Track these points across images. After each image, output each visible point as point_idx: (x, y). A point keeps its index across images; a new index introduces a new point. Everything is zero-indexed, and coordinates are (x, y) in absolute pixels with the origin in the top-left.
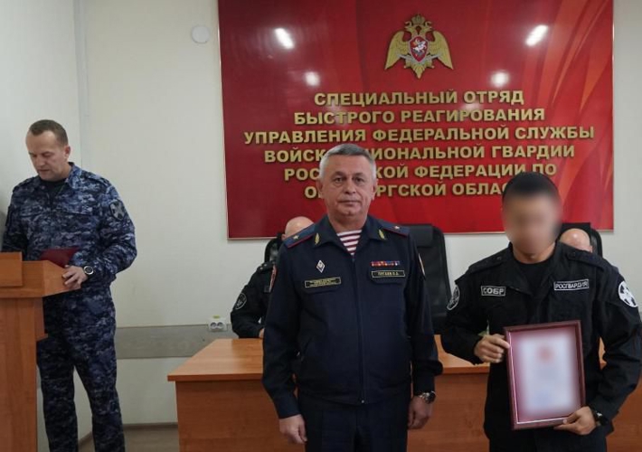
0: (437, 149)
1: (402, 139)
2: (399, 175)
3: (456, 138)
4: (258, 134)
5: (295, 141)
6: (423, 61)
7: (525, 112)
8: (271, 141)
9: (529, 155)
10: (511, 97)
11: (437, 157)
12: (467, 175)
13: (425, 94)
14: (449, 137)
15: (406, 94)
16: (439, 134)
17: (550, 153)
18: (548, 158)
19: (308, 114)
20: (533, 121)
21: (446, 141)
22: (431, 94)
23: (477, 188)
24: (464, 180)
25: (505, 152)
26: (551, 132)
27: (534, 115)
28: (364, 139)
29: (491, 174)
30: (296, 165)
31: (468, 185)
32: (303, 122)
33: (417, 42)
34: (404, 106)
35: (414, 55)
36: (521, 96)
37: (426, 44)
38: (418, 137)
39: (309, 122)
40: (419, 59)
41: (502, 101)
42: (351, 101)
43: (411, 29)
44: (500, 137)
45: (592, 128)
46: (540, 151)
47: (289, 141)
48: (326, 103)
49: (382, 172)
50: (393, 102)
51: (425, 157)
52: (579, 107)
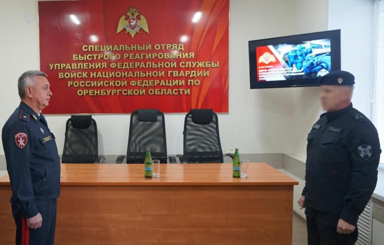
0: (141, 72)
1: (124, 67)
2: (123, 85)
3: (150, 67)
4: (56, 65)
5: (73, 68)
6: (134, 30)
7: (185, 54)
8: (62, 68)
9: (186, 75)
10: (178, 47)
11: (141, 76)
13: (136, 46)
14: (147, 67)
15: (126, 46)
16: (142, 65)
17: (197, 74)
18: (196, 77)
19: (80, 55)
20: (189, 59)
21: (145, 68)
22: (138, 45)
23: (160, 91)
24: (154, 87)
25: (174, 74)
26: (197, 64)
27: (189, 56)
28: (106, 67)
29: (167, 85)
30: (73, 79)
31: (156, 90)
32: (77, 59)
33: (132, 21)
34: (126, 52)
35: (130, 27)
36: (182, 47)
37: (136, 22)
38: (132, 66)
39: (80, 59)
40: (133, 29)
41: (173, 49)
42: (100, 49)
43: (129, 14)
44: (172, 66)
45: (218, 62)
46: (192, 73)
47: (70, 68)
48: (88, 50)
49: (114, 83)
50: (120, 49)
51: (135, 76)
52: (212, 52)
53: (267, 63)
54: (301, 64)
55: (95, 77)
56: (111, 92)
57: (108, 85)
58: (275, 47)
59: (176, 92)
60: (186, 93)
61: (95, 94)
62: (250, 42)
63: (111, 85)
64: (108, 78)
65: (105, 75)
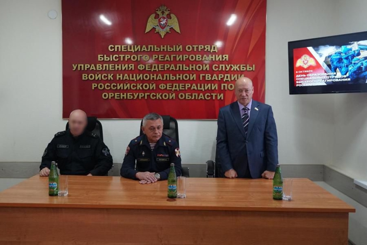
0: (171, 75)
1: (153, 69)
2: (151, 88)
3: (181, 69)
4: (79, 65)
5: (98, 69)
6: (165, 29)
7: (218, 56)
8: (86, 69)
9: (220, 79)
10: (211, 49)
11: (171, 79)
12: (186, 89)
13: (165, 46)
15: (155, 46)
16: (172, 67)
17: (231, 78)
18: (230, 81)
19: (105, 56)
20: (222, 61)
21: (176, 71)
22: (168, 46)
23: (192, 96)
24: (185, 91)
25: (207, 77)
26: (231, 67)
27: (223, 58)
28: (133, 69)
29: (199, 89)
30: (98, 81)
31: (187, 94)
32: (102, 59)
33: (162, 19)
34: (154, 52)
35: (160, 26)
36: (216, 48)
37: (167, 20)
38: (161, 68)
39: (105, 60)
40: (163, 28)
41: (206, 50)
42: (127, 49)
43: (159, 13)
44: (204, 69)
45: (254, 66)
46: (226, 77)
47: (95, 69)
48: (114, 50)
49: (142, 86)
50: (149, 50)
51: (165, 79)
52: (247, 54)
53: (305, 67)
54: (347, 69)
55: (121, 79)
56: (138, 95)
57: (135, 88)
58: (316, 49)
59: (208, 96)
60: (219, 98)
61: (122, 98)
62: (290, 43)
63: (138, 88)
64: (135, 80)
65: (133, 77)
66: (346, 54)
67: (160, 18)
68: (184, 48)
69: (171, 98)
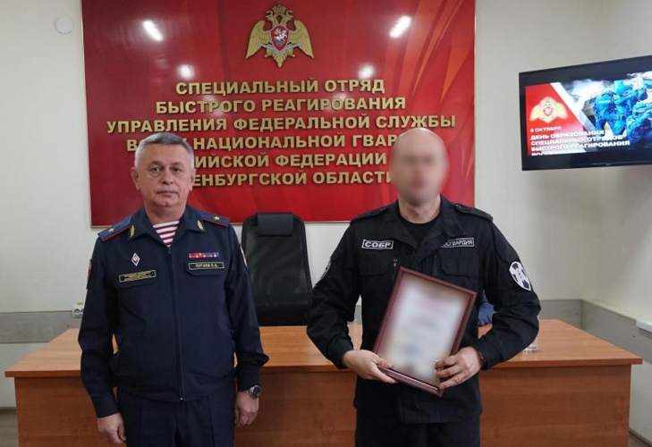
0: (298, 138)
1: (263, 128)
2: (260, 164)
3: (317, 126)
4: (120, 123)
5: (156, 129)
6: (283, 50)
7: (386, 101)
8: (133, 130)
10: (372, 86)
11: (298, 146)
12: (328, 164)
13: (286, 83)
14: (310, 126)
15: (267, 83)
16: (300, 123)
19: (170, 103)
20: (394, 109)
21: (307, 129)
22: (292, 83)
23: (338, 177)
24: (324, 169)
25: (365, 140)
26: (412, 120)
27: (395, 104)
28: (225, 128)
29: (351, 163)
31: (328, 174)
32: (165, 111)
33: (278, 31)
34: (266, 95)
35: (275, 45)
36: (382, 85)
37: (287, 33)
38: (279, 125)
39: (171, 111)
40: (280, 48)
41: (363, 89)
42: (212, 90)
43: (272, 18)
44: (361, 125)
45: (453, 117)
47: (150, 129)
48: (188, 92)
49: (243, 161)
50: (254, 91)
51: (286, 146)
52: (440, 97)
53: (548, 120)
54: (623, 123)
55: (203, 148)
56: (236, 178)
57: (230, 165)
58: (567, 86)
59: (368, 177)
60: (388, 180)
61: (204, 184)
62: (521, 75)
63: (235, 165)
64: (230, 150)
65: (224, 144)
66: (621, 96)
67: (275, 30)
68: (322, 86)
69: (298, 182)
